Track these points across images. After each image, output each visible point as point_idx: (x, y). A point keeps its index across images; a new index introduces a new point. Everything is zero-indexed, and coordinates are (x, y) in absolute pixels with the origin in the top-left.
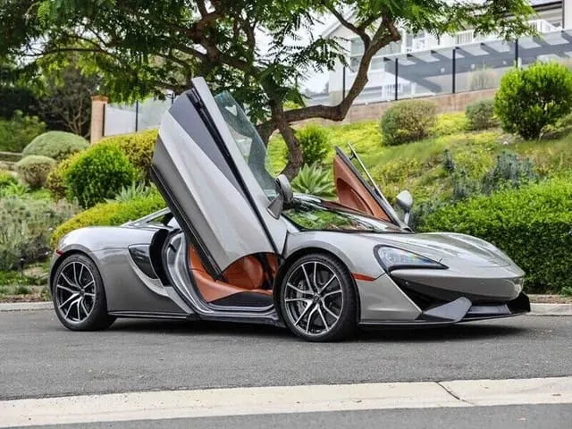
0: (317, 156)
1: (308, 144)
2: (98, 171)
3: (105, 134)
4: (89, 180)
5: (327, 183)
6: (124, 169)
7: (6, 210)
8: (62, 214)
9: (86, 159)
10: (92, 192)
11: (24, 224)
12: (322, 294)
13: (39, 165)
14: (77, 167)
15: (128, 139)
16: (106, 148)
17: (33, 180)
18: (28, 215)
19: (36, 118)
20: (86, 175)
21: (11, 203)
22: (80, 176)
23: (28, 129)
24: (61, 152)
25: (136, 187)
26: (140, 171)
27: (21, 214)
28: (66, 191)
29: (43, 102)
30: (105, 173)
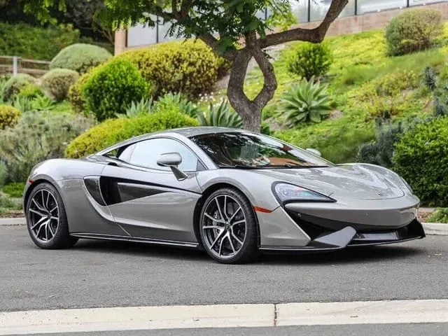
0: (320, 68)
1: (311, 57)
2: (112, 86)
3: (129, 45)
4: (104, 95)
5: (324, 96)
6: (136, 83)
7: (26, 125)
8: (79, 128)
9: (101, 75)
10: (107, 105)
11: (44, 138)
12: (231, 223)
13: (63, 78)
14: (93, 82)
15: (141, 53)
16: (120, 63)
17: (58, 93)
18: (47, 129)
19: (70, 25)
20: (101, 90)
21: (32, 118)
22: (96, 90)
23: (63, 37)
24: (84, 65)
25: (145, 101)
26: (151, 85)
27: (40, 128)
28: (84, 105)
29: (77, 9)
30: (118, 87)
